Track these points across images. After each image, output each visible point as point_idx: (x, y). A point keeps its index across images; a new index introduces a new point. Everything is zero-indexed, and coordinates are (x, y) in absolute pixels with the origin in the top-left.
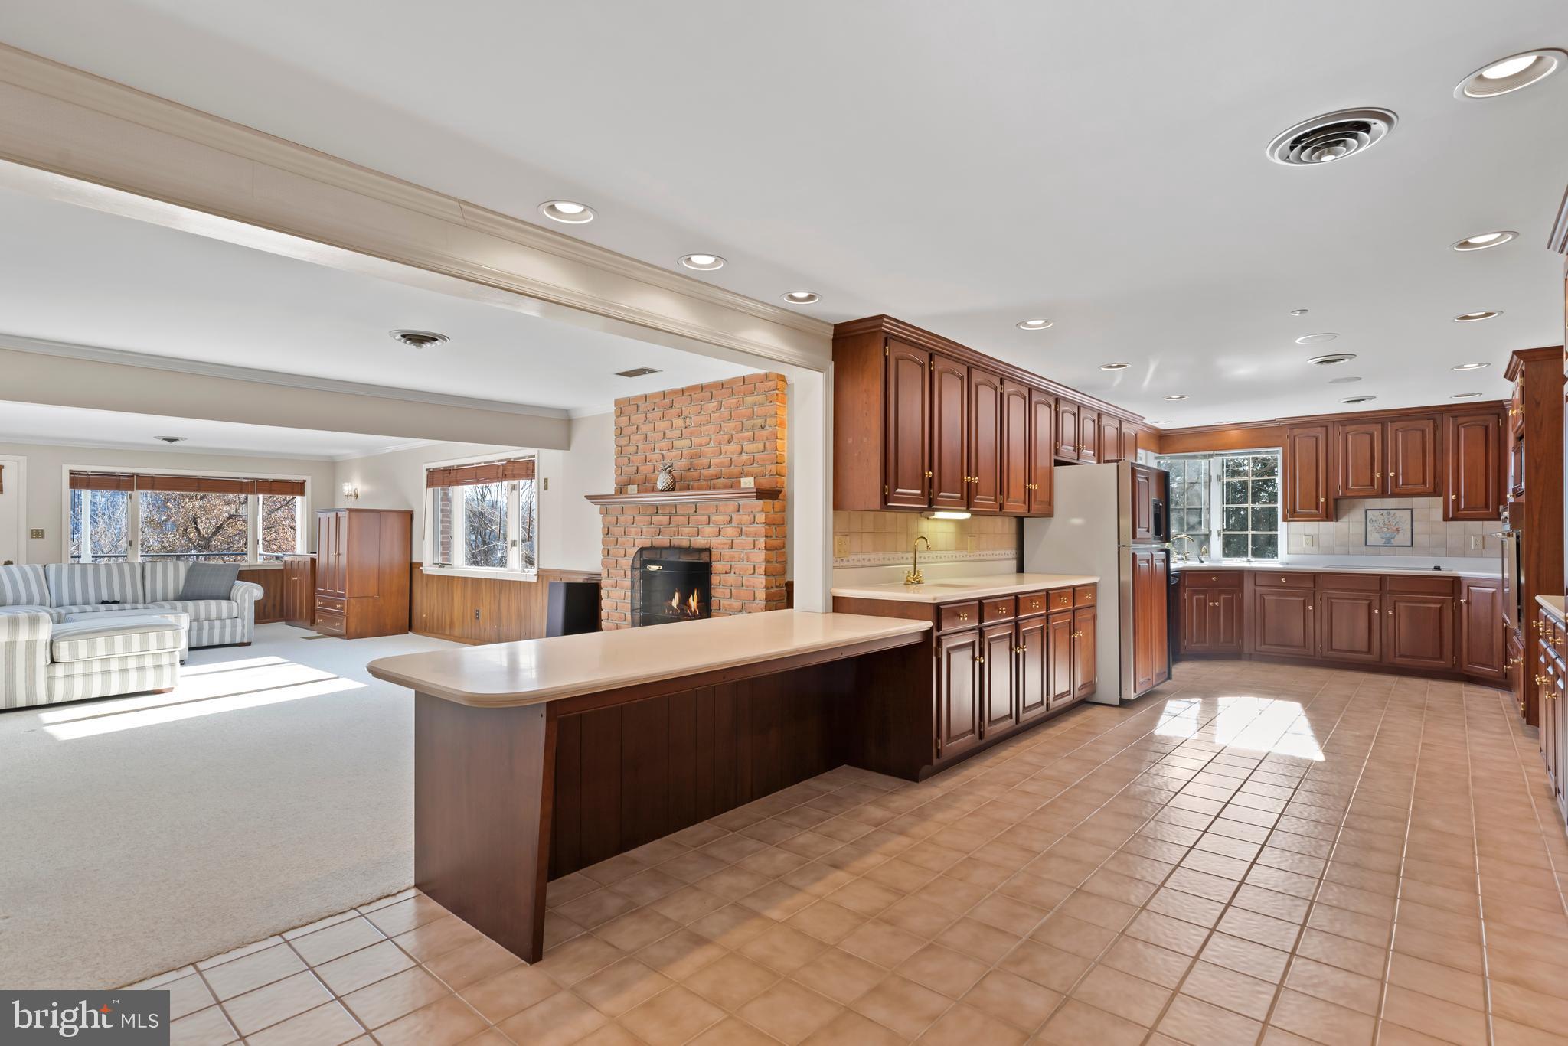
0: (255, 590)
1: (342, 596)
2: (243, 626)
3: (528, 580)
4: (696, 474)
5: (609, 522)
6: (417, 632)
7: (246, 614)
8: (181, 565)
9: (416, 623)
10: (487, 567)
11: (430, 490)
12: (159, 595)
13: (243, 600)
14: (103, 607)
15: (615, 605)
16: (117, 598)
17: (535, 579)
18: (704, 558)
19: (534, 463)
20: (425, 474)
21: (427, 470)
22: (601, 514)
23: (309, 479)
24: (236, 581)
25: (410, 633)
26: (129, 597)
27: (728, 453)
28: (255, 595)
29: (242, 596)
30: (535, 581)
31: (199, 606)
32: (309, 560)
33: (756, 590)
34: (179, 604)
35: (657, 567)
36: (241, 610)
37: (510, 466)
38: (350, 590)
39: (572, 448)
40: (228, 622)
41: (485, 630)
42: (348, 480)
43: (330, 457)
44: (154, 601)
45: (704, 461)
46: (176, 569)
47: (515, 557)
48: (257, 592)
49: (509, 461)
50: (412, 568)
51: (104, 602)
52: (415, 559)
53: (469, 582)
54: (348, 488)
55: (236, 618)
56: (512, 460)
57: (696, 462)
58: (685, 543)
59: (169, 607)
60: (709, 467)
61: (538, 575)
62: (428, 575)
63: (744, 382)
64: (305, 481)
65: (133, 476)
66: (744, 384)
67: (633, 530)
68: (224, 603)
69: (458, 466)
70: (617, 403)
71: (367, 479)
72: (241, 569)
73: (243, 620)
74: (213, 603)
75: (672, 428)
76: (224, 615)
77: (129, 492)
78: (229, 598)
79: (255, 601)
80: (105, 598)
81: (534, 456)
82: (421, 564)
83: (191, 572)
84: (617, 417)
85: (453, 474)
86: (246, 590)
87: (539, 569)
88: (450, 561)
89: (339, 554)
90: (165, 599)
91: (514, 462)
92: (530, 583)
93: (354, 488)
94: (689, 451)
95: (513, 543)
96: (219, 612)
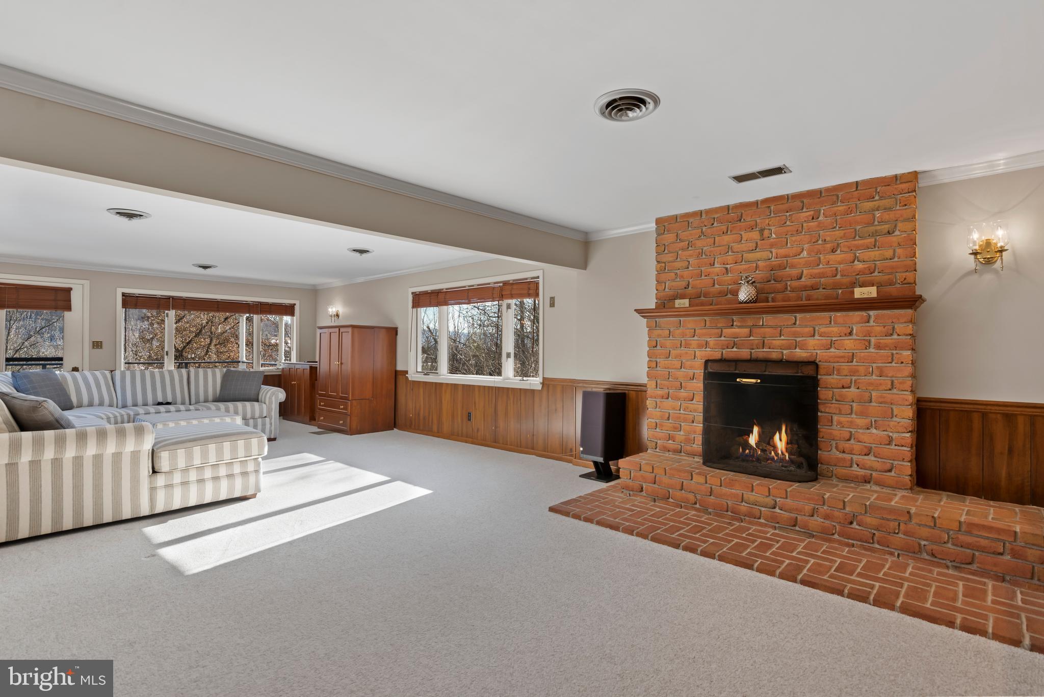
0: (280, 393)
1: (347, 399)
2: (271, 424)
3: (531, 388)
4: (779, 286)
5: (658, 336)
6: (401, 429)
7: (273, 414)
8: (218, 371)
9: (401, 420)
10: (478, 376)
11: (415, 310)
12: (202, 398)
13: (271, 402)
14: (162, 408)
15: (667, 415)
16: (170, 400)
17: (539, 387)
18: (809, 371)
19: (537, 284)
20: (410, 298)
21: (412, 293)
22: (647, 327)
23: (297, 303)
24: (262, 386)
25: (395, 429)
26: (179, 399)
27: (830, 263)
28: (280, 398)
29: (270, 398)
30: (540, 389)
31: (246, 406)
32: (309, 368)
33: (894, 407)
34: (222, 405)
35: (753, 381)
36: (269, 410)
37: (508, 287)
38: (352, 395)
39: (589, 267)
40: (260, 421)
41: (478, 430)
42: (329, 303)
43: (314, 285)
44: (197, 402)
45: (794, 272)
46: (214, 375)
47: (509, 366)
48: (280, 395)
49: (505, 283)
50: (398, 376)
51: (160, 404)
52: (400, 367)
53: (460, 388)
54: (332, 310)
55: (265, 417)
56: (511, 282)
57: (780, 274)
58: (775, 356)
59: (215, 409)
60: (801, 278)
61: (543, 384)
62: (414, 382)
63: (857, 187)
64: (295, 304)
65: (170, 298)
66: (856, 190)
67: (695, 341)
68: (256, 404)
69: (447, 289)
70: (659, 221)
71: (348, 302)
72: (265, 374)
73: (271, 420)
74: (248, 404)
75: (741, 241)
76: (257, 415)
77: (166, 312)
78: (257, 400)
79: (280, 403)
80: (160, 400)
81: (538, 277)
82: (406, 372)
83: (226, 378)
84: (658, 234)
85: (441, 296)
86: (273, 394)
87: (543, 378)
88: (436, 370)
89: (341, 364)
90: (206, 401)
91: (512, 284)
92: (533, 391)
93: (337, 310)
94: (768, 263)
95: (508, 355)
96: (253, 412)
